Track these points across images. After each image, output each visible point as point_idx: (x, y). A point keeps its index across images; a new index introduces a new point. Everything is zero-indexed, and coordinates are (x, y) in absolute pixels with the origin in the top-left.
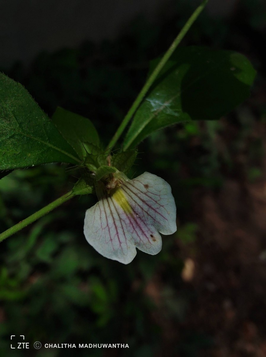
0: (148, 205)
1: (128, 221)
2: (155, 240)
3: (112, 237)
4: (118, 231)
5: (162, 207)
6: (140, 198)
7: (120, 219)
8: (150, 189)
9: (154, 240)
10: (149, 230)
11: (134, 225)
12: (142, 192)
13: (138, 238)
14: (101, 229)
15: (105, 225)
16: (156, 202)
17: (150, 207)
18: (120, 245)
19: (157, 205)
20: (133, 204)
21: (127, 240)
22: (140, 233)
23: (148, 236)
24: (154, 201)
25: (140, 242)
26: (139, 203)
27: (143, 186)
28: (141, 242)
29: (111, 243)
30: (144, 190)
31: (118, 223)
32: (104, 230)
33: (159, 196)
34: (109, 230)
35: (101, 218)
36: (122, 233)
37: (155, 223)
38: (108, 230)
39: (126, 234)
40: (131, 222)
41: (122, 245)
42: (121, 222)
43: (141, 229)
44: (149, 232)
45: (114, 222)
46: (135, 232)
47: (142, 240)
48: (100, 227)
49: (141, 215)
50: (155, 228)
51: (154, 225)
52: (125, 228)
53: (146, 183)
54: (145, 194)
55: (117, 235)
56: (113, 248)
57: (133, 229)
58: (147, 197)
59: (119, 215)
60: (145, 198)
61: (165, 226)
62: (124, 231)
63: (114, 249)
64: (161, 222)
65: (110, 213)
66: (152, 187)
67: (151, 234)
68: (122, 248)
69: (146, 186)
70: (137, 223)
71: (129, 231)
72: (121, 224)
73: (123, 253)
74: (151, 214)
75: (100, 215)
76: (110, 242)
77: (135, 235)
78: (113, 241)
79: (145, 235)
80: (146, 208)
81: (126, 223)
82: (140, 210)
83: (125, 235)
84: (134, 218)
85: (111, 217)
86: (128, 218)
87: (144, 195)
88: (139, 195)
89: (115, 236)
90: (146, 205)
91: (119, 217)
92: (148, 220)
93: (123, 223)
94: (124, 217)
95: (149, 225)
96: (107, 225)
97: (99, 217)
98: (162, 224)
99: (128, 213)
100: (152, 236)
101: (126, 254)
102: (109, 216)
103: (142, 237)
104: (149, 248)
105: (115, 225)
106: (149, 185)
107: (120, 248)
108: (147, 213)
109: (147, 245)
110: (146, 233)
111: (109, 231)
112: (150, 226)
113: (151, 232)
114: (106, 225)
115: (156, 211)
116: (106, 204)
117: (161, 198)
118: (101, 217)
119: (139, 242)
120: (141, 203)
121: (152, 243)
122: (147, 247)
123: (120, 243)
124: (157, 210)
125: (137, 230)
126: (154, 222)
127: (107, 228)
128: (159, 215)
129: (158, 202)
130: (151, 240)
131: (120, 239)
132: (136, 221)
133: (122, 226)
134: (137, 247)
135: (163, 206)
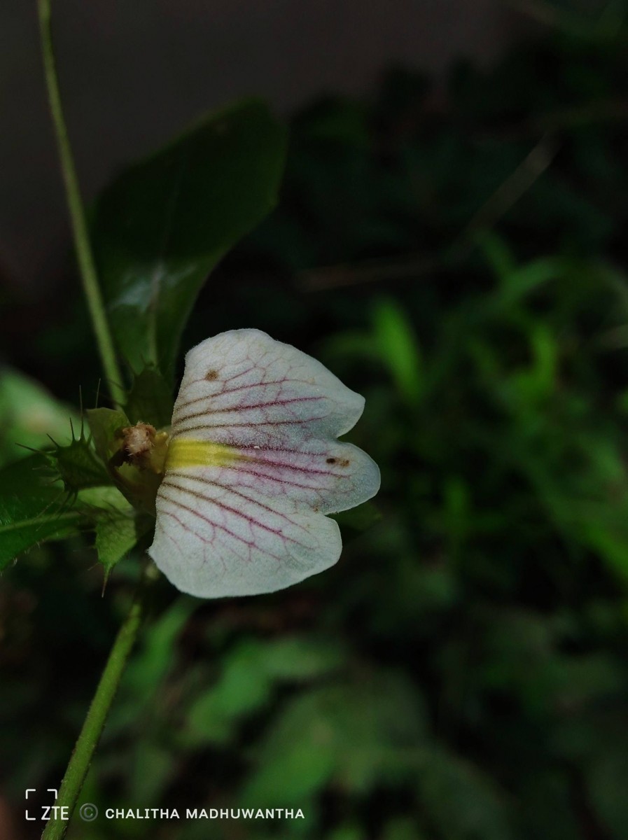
0: (253, 407)
1: (248, 479)
2: (348, 462)
3: (248, 537)
4: (249, 514)
5: (284, 383)
6: (223, 411)
7: (228, 488)
8: (224, 374)
9: (346, 463)
10: (313, 454)
11: (270, 474)
12: (215, 395)
13: (308, 492)
14: (208, 546)
15: (207, 530)
16: (261, 384)
17: (261, 406)
18: (283, 537)
19: (270, 387)
20: (222, 433)
21: (287, 516)
22: (300, 478)
23: (323, 470)
24: (255, 388)
25: (321, 497)
26: (231, 421)
27: (206, 383)
28: (323, 493)
29: (258, 551)
30: (214, 386)
31: (232, 501)
32: (214, 542)
33: (255, 367)
34: (226, 530)
35: (187, 525)
36: (263, 511)
37: (309, 429)
38: (224, 531)
39: (271, 505)
40: (256, 474)
41: (285, 533)
42: (236, 493)
43: (295, 469)
44: (318, 459)
45: (222, 506)
46: (286, 486)
47: (320, 486)
48: (201, 544)
49: (262, 440)
50: (320, 439)
51: (311, 436)
52: (256, 497)
53: (206, 372)
54: (224, 392)
55: (252, 524)
56: (274, 557)
57: (278, 483)
58: (233, 394)
59: (215, 483)
60: (232, 399)
61: (332, 413)
62: (260, 504)
63: (277, 555)
64: (317, 413)
65: (194, 497)
66: (224, 366)
67: (323, 459)
68: (293, 541)
69: (212, 376)
70: (272, 464)
71: (272, 495)
72: (241, 495)
73: (305, 547)
74: (279, 419)
75: (177, 523)
76: (254, 550)
77: (295, 492)
78: (256, 543)
79: (316, 472)
80: (255, 416)
81: (247, 483)
82: (249, 433)
83: (271, 507)
84: (255, 461)
85: (204, 503)
86: (242, 470)
87: (225, 396)
88: (215, 406)
89: (251, 530)
90: (249, 411)
91: (221, 486)
92: (288, 436)
93: (241, 490)
94: (230, 477)
95: (301, 445)
96: (212, 524)
97: (180, 527)
98: (324, 415)
99: (233, 464)
100: (331, 461)
101: (315, 545)
102: (198, 504)
103: (315, 482)
104: (353, 490)
105: (228, 509)
106: (214, 368)
107: (288, 544)
108: (269, 423)
109: (342, 487)
110: (315, 467)
111: (229, 532)
112: (305, 444)
113: (322, 454)
114: (208, 527)
115: (283, 403)
116: (172, 493)
117: (264, 369)
118: (183, 525)
119: (320, 499)
120: (235, 418)
121: (346, 474)
122: (346, 493)
123: (279, 533)
124: (283, 397)
125: (287, 476)
126: (303, 427)
127: (220, 533)
128: (295, 403)
129: (265, 381)
130: (337, 470)
131: (270, 526)
132: (264, 460)
133: (246, 497)
134: (327, 513)
135: (284, 380)
